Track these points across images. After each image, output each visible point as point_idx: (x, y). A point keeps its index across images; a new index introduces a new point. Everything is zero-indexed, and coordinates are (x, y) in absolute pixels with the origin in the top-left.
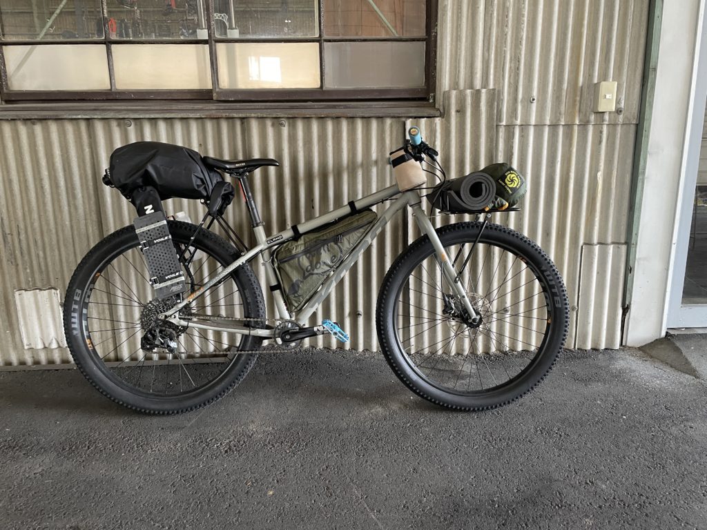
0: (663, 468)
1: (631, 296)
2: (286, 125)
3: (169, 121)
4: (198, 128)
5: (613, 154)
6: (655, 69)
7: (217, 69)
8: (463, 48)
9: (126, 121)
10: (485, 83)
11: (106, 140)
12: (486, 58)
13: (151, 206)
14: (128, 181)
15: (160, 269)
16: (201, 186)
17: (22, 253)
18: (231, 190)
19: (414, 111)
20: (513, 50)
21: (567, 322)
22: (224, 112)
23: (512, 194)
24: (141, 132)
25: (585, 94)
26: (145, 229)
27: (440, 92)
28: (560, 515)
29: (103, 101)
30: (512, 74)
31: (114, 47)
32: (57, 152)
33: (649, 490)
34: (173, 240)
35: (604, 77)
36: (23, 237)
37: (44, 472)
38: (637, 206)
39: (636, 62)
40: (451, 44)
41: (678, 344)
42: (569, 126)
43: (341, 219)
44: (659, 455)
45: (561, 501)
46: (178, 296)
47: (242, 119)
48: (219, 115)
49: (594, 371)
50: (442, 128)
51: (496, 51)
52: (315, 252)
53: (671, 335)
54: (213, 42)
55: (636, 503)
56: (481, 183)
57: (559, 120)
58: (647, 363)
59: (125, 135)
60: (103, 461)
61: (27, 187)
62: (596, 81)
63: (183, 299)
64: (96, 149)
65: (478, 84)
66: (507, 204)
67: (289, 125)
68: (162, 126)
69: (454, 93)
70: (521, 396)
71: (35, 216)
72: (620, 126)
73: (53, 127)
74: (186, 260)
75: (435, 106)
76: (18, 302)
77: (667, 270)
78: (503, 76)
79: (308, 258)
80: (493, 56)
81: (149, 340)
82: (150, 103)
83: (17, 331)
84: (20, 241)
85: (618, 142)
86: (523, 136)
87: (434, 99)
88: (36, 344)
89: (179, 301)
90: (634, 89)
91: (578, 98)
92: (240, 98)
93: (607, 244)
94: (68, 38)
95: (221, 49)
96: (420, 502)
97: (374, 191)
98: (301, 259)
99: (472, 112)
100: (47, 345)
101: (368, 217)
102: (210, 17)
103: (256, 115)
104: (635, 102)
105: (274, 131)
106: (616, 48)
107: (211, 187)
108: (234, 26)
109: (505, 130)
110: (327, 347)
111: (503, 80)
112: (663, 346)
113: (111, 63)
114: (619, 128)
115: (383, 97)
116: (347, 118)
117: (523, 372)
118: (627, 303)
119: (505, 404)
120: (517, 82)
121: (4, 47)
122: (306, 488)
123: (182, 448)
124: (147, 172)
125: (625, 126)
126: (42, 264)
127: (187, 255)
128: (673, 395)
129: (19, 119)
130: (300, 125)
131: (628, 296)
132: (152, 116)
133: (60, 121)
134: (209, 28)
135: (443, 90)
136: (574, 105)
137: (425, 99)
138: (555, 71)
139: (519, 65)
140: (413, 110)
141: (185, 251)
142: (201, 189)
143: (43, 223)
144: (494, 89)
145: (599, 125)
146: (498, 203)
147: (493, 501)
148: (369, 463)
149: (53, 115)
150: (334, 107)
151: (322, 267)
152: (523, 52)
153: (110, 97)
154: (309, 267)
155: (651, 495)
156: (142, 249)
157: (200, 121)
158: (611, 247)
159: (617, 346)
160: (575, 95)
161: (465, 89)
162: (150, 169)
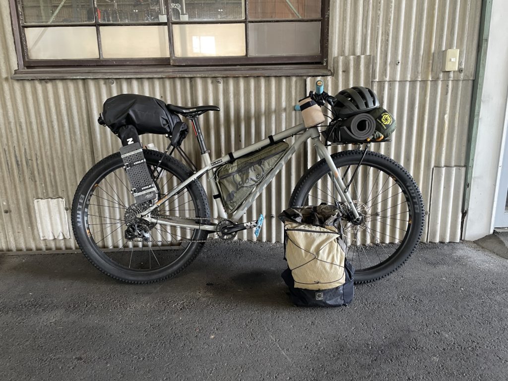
0: (489, 324)
1: (468, 204)
2: (222, 82)
3: (140, 80)
4: (160, 85)
5: (456, 102)
6: (487, 40)
7: (173, 43)
8: (348, 26)
9: (110, 81)
10: (364, 51)
11: (96, 94)
12: (365, 33)
13: (131, 139)
14: (116, 121)
15: (138, 183)
16: (166, 124)
17: (39, 173)
18: (186, 127)
19: (312, 72)
20: (384, 27)
21: (423, 223)
22: (177, 74)
23: (386, 129)
24: (120, 88)
25: (436, 58)
26: (128, 155)
27: (331, 57)
28: (415, 354)
29: (94, 66)
30: (383, 45)
31: (101, 28)
32: (63, 102)
33: (479, 339)
34: (147, 163)
35: (450, 46)
36: (39, 162)
37: (57, 322)
38: (473, 139)
39: (473, 35)
40: (339, 23)
41: (502, 239)
42: (424, 82)
43: (263, 148)
44: (487, 315)
45: (416, 345)
46: (150, 201)
47: (191, 78)
48: (175, 75)
49: (441, 257)
50: (332, 84)
51: (372, 28)
52: (245, 172)
53: (497, 233)
54: (170, 24)
55: (470, 347)
56: (365, 121)
57: (417, 77)
58: (479, 252)
59: (110, 90)
60: (97, 315)
61: (42, 127)
62: (444, 49)
63: (154, 204)
64: (90, 100)
65: (358, 52)
66: (383, 136)
67: (224, 83)
68: (135, 84)
69: (341, 58)
70: (388, 274)
71: (48, 147)
72: (461, 81)
73: (60, 85)
74: (155, 177)
75: (327, 68)
76: (36, 208)
77: (495, 185)
78: (377, 46)
79: (240, 176)
80: (369, 32)
81: (131, 232)
82: (127, 68)
83: (35, 227)
84: (37, 165)
85: (460, 93)
86: (390, 89)
87: (327, 63)
88: (49, 236)
89: (151, 205)
90: (471, 55)
91: (431, 62)
92: (189, 63)
93: (451, 167)
94: (70, 22)
95: (176, 28)
96: (317, 344)
97: (284, 129)
98: (235, 176)
99: (354, 72)
100: (56, 237)
101: (282, 146)
102: (168, 6)
103: (200, 76)
104: (472, 64)
105: (213, 87)
106: (458, 25)
107: (173, 126)
108: (185, 13)
109: (378, 85)
110: (250, 240)
111: (377, 48)
112: (491, 240)
113: (99, 40)
114: (461, 83)
115: (290, 62)
116: (265, 77)
117: (390, 258)
118: (465, 209)
119: (377, 279)
120: (386, 50)
121: (25, 29)
122: (237, 334)
123: (150, 307)
124: (129, 115)
125: (464, 82)
126: (53, 180)
127: (156, 174)
128: (498, 274)
129: (37, 79)
130: (231, 82)
131: (466, 204)
132: (128, 77)
133: (64, 81)
134: (168, 14)
135: (333, 56)
136: (428, 66)
137: (320, 63)
138: (414, 42)
139: (388, 37)
140: (312, 70)
141: (154, 171)
142: (166, 127)
143: (54, 152)
144: (370, 56)
145: (446, 81)
146: (376, 136)
147: (368, 344)
148: (280, 318)
149: (60, 77)
150: (255, 69)
151: (250, 182)
152: (391, 29)
153: (99, 64)
154: (241, 182)
155: (481, 342)
156: (125, 169)
157: (161, 80)
158: (454, 169)
159: (458, 240)
160: (429, 59)
161: (349, 55)
162: (131, 113)
